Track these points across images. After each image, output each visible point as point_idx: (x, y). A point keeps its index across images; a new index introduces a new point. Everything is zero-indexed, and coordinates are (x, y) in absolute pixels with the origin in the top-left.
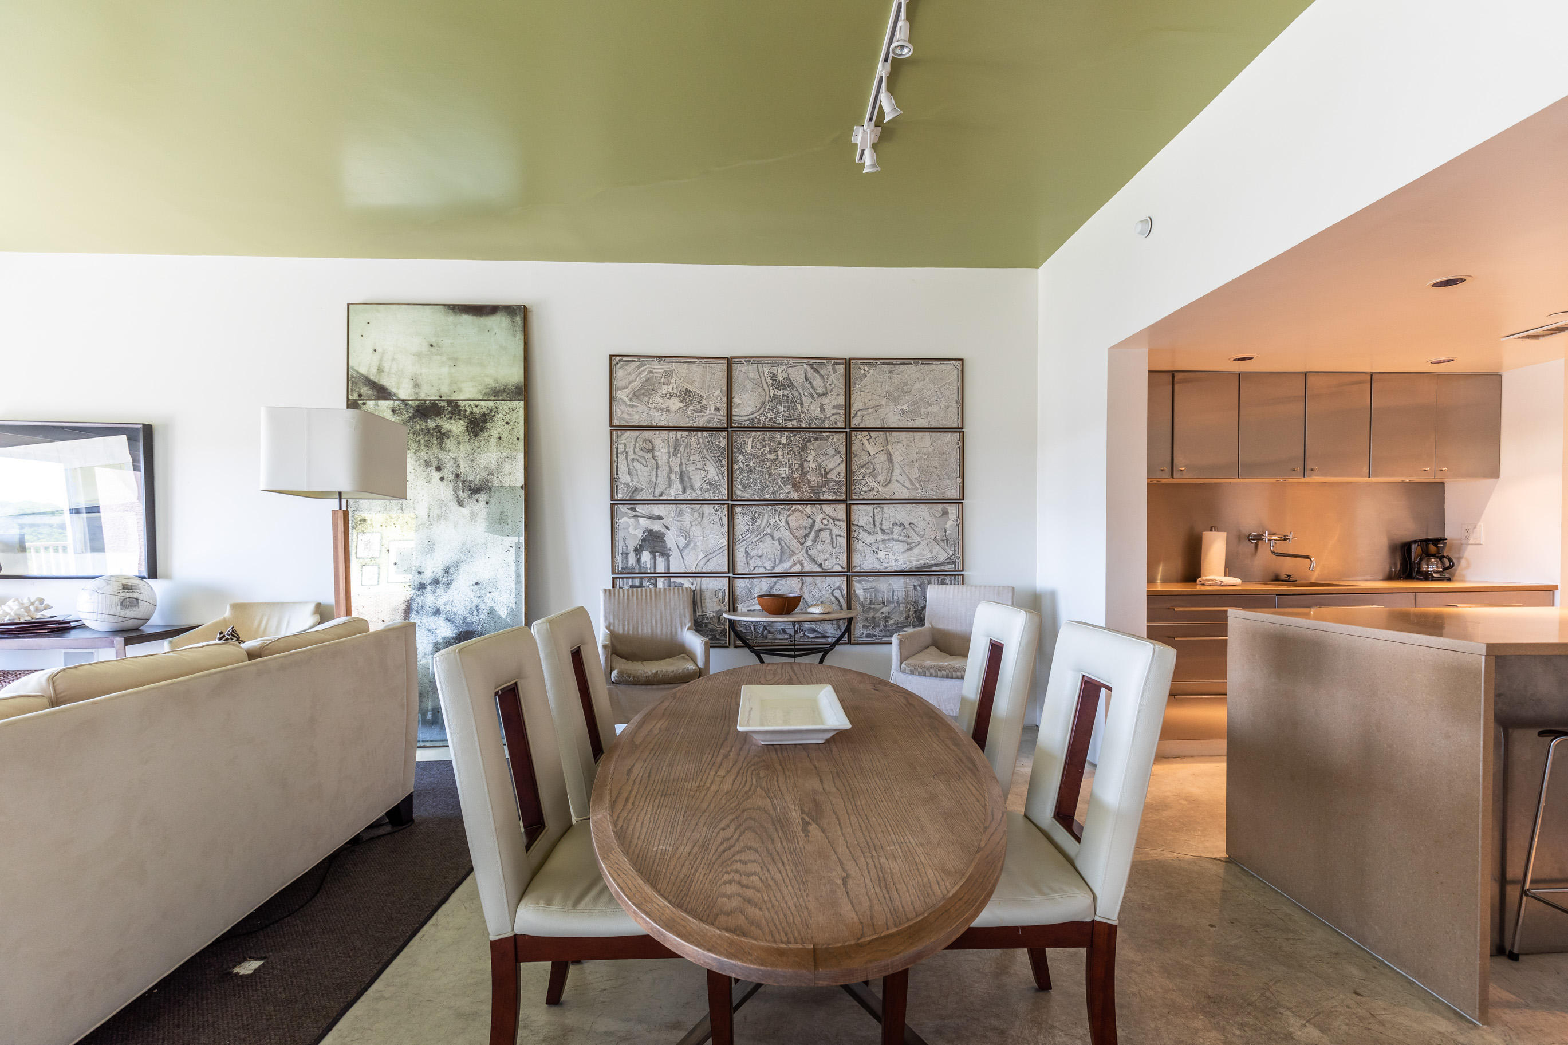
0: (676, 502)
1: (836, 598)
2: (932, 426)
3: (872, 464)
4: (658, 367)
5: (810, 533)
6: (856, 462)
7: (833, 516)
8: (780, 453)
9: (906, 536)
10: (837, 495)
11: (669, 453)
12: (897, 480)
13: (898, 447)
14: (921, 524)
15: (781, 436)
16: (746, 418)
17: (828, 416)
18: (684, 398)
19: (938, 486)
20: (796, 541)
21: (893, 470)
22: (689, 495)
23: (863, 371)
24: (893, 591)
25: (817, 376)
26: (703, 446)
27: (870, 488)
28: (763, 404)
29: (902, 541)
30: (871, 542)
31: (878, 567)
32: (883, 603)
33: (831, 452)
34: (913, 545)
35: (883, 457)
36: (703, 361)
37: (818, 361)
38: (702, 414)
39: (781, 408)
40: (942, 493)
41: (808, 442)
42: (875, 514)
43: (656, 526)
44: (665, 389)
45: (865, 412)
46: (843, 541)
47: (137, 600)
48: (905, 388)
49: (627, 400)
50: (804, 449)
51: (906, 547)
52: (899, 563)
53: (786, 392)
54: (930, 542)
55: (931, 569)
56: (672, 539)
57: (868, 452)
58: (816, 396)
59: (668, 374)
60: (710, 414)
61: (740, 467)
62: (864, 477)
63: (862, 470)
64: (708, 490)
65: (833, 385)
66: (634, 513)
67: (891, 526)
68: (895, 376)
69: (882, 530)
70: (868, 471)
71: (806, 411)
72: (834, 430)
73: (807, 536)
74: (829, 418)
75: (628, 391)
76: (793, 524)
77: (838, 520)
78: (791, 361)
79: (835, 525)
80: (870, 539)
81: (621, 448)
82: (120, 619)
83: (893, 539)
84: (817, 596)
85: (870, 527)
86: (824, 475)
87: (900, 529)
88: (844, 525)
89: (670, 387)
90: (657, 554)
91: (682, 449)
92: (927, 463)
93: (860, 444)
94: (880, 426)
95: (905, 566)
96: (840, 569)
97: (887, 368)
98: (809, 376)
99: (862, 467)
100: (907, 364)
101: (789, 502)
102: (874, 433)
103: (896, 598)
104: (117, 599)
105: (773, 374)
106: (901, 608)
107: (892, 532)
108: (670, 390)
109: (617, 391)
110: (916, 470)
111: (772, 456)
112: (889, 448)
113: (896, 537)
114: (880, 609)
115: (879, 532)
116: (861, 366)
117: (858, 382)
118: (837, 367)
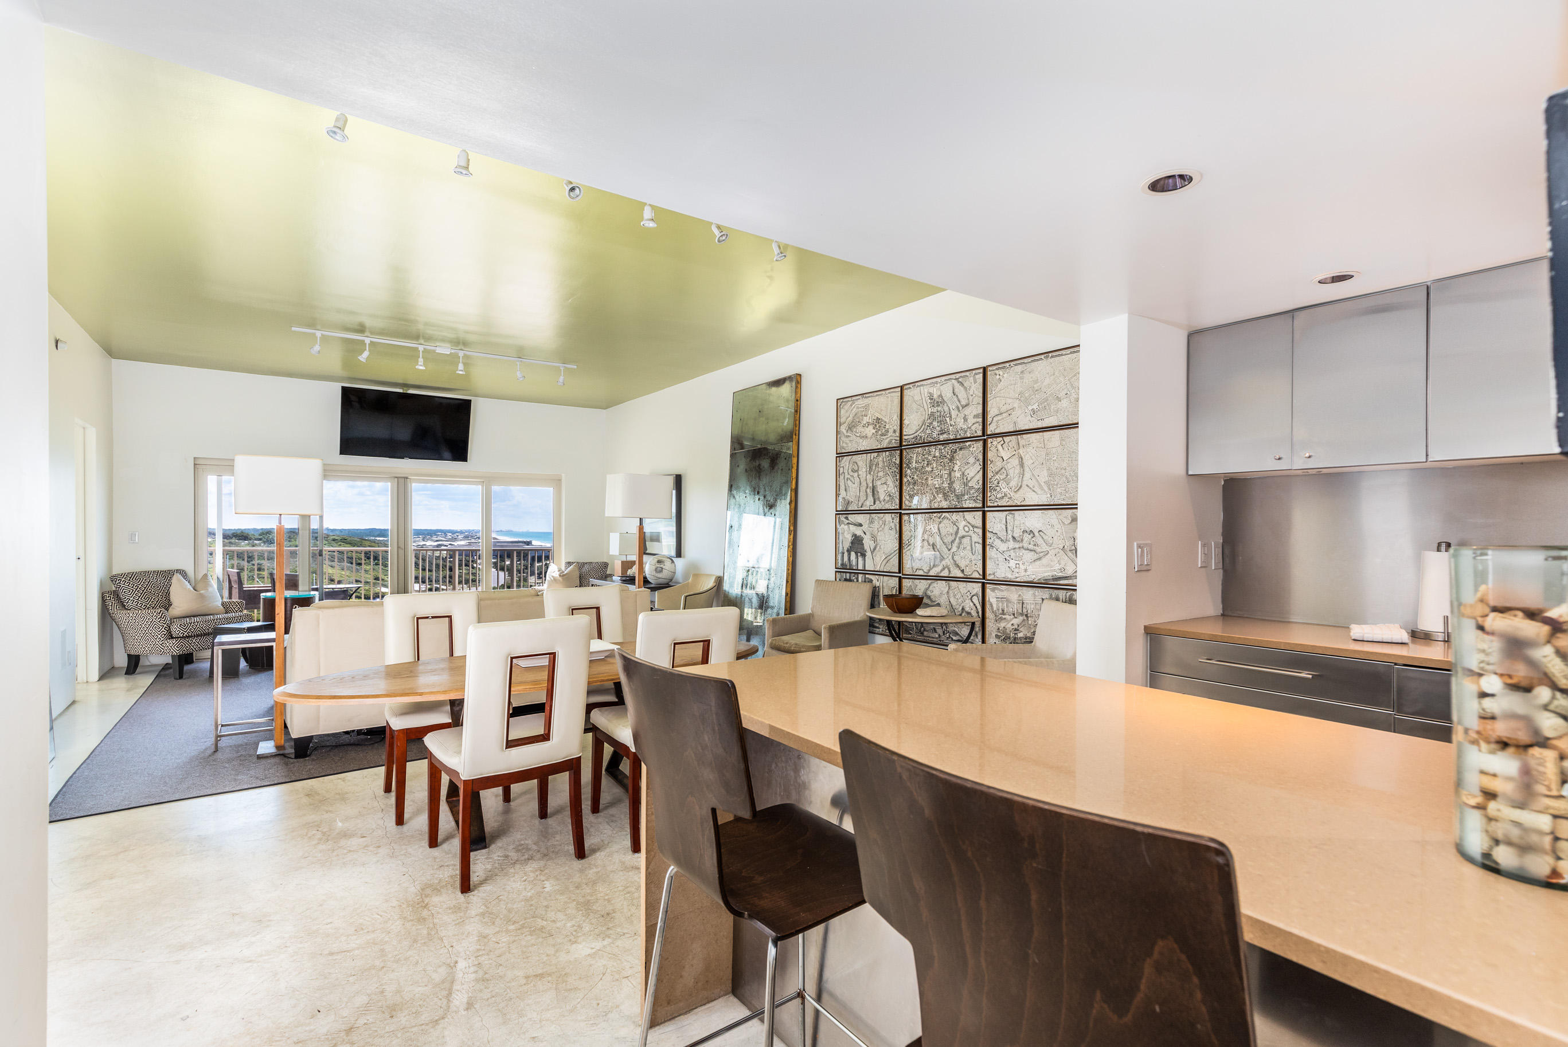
0: (870, 512)
1: (974, 605)
2: (1061, 424)
3: (1005, 469)
4: (861, 402)
5: (955, 539)
6: (991, 469)
7: (973, 524)
8: (935, 465)
9: (1035, 545)
10: (976, 502)
11: (866, 472)
12: (1027, 485)
13: (1028, 450)
14: (1050, 532)
15: (936, 449)
16: (912, 436)
17: (969, 426)
18: (876, 425)
19: (1067, 490)
20: (945, 546)
21: (1023, 475)
22: (878, 506)
23: (998, 377)
24: (1023, 603)
25: (962, 389)
26: (886, 464)
27: (1003, 495)
28: (924, 423)
29: (1031, 550)
30: (1004, 550)
31: (1010, 576)
32: (1014, 614)
33: (972, 460)
34: (1042, 554)
35: (1015, 462)
36: (887, 391)
37: (963, 374)
38: (886, 437)
39: (935, 424)
40: (1070, 498)
41: (954, 453)
42: (1008, 520)
43: (859, 532)
44: (866, 420)
45: (999, 418)
46: (979, 547)
47: (662, 568)
48: (1035, 386)
49: (845, 432)
50: (952, 460)
51: (1036, 556)
52: (1028, 573)
53: (939, 409)
54: (1059, 552)
55: (1058, 582)
56: (868, 543)
57: (1002, 457)
58: (961, 408)
59: (867, 407)
60: (891, 436)
61: (908, 480)
62: (998, 483)
63: (997, 477)
64: (888, 501)
65: (974, 396)
66: (847, 521)
67: (1021, 534)
68: (1026, 375)
69: (1014, 538)
70: (1002, 477)
71: (954, 424)
72: (974, 439)
73: (953, 542)
74: (970, 428)
75: (846, 425)
76: (943, 532)
77: (976, 527)
78: (943, 378)
79: (974, 532)
80: (1003, 547)
81: (841, 471)
82: (656, 578)
83: (1023, 547)
84: (960, 600)
85: (1002, 534)
86: (966, 484)
87: (1030, 537)
88: (980, 531)
89: (868, 417)
90: (859, 554)
91: (874, 468)
92: (1056, 464)
93: (995, 451)
94: (1012, 430)
95: (1034, 577)
96: (977, 576)
97: (1019, 368)
98: (956, 390)
99: (997, 473)
100: (1037, 360)
101: (940, 510)
102: (1008, 437)
103: (1025, 611)
104: (654, 568)
105: (930, 393)
106: (1030, 622)
107: (1022, 540)
108: (868, 421)
109: (840, 426)
110: (1045, 473)
111: (929, 469)
112: (1021, 451)
113: (1026, 545)
114: (1011, 620)
115: (1011, 540)
116: (997, 372)
117: (993, 389)
118: (977, 376)
